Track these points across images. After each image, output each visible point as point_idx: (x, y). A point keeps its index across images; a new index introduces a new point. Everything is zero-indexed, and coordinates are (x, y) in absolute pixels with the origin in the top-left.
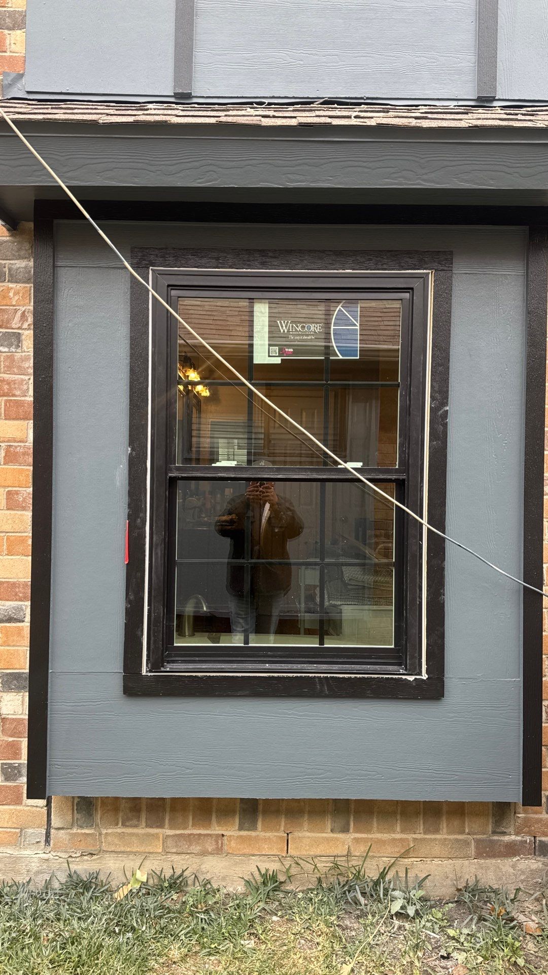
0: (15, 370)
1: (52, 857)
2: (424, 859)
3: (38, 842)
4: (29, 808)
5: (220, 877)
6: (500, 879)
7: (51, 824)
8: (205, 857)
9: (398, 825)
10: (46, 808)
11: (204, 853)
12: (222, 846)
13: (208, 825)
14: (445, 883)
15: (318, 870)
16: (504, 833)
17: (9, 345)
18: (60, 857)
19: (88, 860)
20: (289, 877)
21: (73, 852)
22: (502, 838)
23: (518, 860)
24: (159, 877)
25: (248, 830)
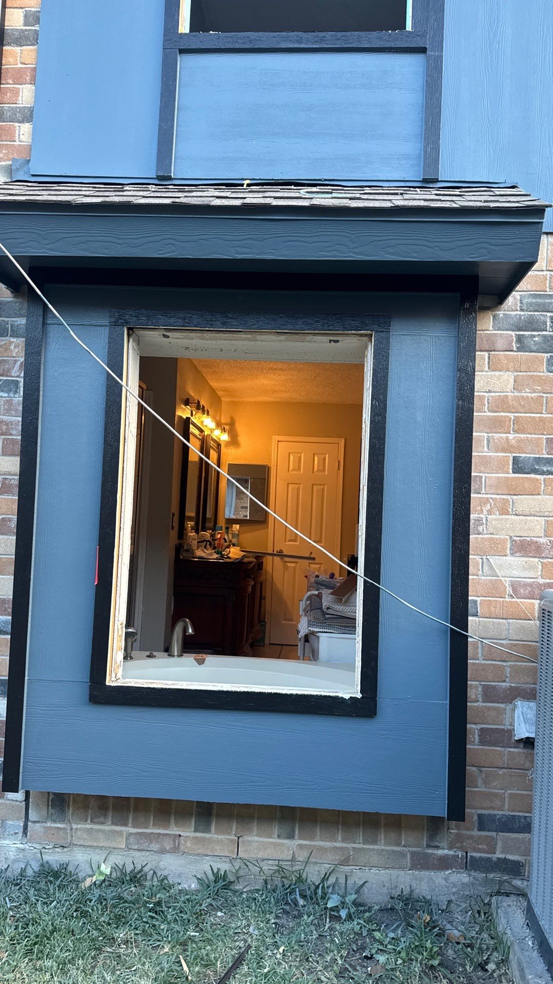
0: (13, 413)
1: (28, 847)
2: (363, 868)
3: (16, 833)
4: (9, 802)
5: (176, 875)
6: (434, 890)
7: (28, 817)
8: (163, 855)
9: (340, 835)
10: (24, 803)
11: (162, 851)
12: (178, 846)
13: (167, 827)
14: (381, 892)
15: (264, 873)
16: (437, 847)
17: (9, 391)
18: (35, 848)
19: (59, 852)
20: (238, 878)
21: (46, 844)
22: (435, 852)
23: (450, 873)
24: (122, 871)
25: (203, 832)
